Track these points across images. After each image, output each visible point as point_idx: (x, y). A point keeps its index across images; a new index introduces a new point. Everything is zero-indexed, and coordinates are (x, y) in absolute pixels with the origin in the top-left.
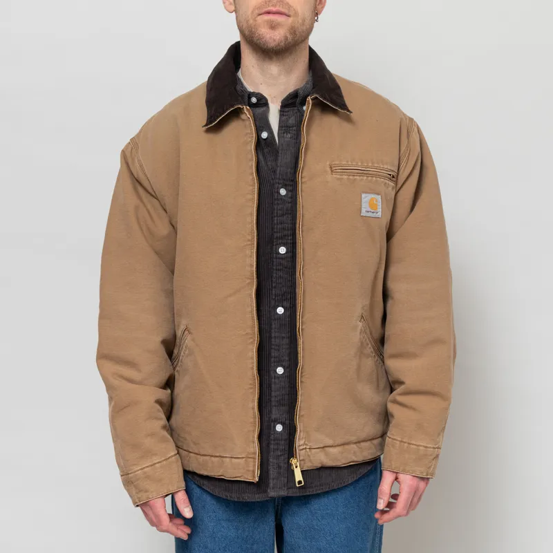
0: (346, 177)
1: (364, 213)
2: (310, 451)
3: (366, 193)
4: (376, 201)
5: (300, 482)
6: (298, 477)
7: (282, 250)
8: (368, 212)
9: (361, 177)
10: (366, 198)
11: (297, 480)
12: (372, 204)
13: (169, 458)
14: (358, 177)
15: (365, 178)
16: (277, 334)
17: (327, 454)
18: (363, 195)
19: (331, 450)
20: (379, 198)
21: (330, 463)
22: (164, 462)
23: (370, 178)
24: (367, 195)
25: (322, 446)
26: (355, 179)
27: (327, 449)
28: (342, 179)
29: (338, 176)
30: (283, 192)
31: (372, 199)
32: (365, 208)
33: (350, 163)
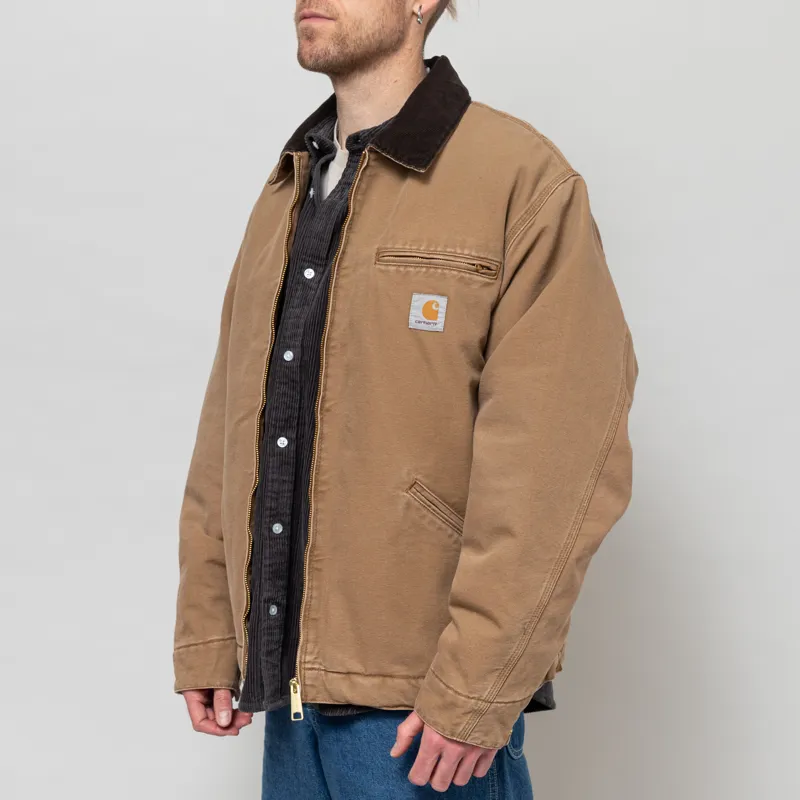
0: (394, 268)
1: (413, 324)
2: (326, 675)
3: (420, 292)
4: (437, 305)
5: (297, 715)
6: (296, 706)
7: (288, 356)
8: (419, 322)
9: (418, 269)
10: (419, 301)
11: (294, 710)
12: (429, 312)
13: (209, 642)
14: (411, 269)
15: (424, 270)
16: (275, 476)
17: (353, 685)
18: (415, 297)
19: (360, 680)
20: (443, 301)
21: (358, 700)
22: (201, 646)
23: (432, 270)
24: (422, 296)
25: (344, 671)
26: (408, 272)
27: (354, 677)
28: (388, 271)
29: (383, 268)
30: (309, 274)
31: (429, 304)
32: (416, 317)
33: (408, 247)
